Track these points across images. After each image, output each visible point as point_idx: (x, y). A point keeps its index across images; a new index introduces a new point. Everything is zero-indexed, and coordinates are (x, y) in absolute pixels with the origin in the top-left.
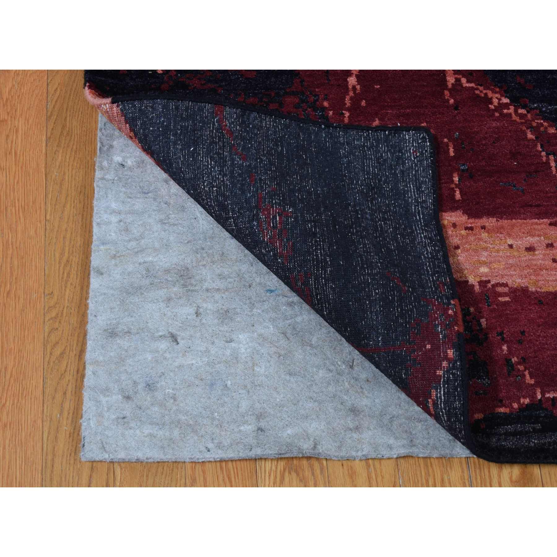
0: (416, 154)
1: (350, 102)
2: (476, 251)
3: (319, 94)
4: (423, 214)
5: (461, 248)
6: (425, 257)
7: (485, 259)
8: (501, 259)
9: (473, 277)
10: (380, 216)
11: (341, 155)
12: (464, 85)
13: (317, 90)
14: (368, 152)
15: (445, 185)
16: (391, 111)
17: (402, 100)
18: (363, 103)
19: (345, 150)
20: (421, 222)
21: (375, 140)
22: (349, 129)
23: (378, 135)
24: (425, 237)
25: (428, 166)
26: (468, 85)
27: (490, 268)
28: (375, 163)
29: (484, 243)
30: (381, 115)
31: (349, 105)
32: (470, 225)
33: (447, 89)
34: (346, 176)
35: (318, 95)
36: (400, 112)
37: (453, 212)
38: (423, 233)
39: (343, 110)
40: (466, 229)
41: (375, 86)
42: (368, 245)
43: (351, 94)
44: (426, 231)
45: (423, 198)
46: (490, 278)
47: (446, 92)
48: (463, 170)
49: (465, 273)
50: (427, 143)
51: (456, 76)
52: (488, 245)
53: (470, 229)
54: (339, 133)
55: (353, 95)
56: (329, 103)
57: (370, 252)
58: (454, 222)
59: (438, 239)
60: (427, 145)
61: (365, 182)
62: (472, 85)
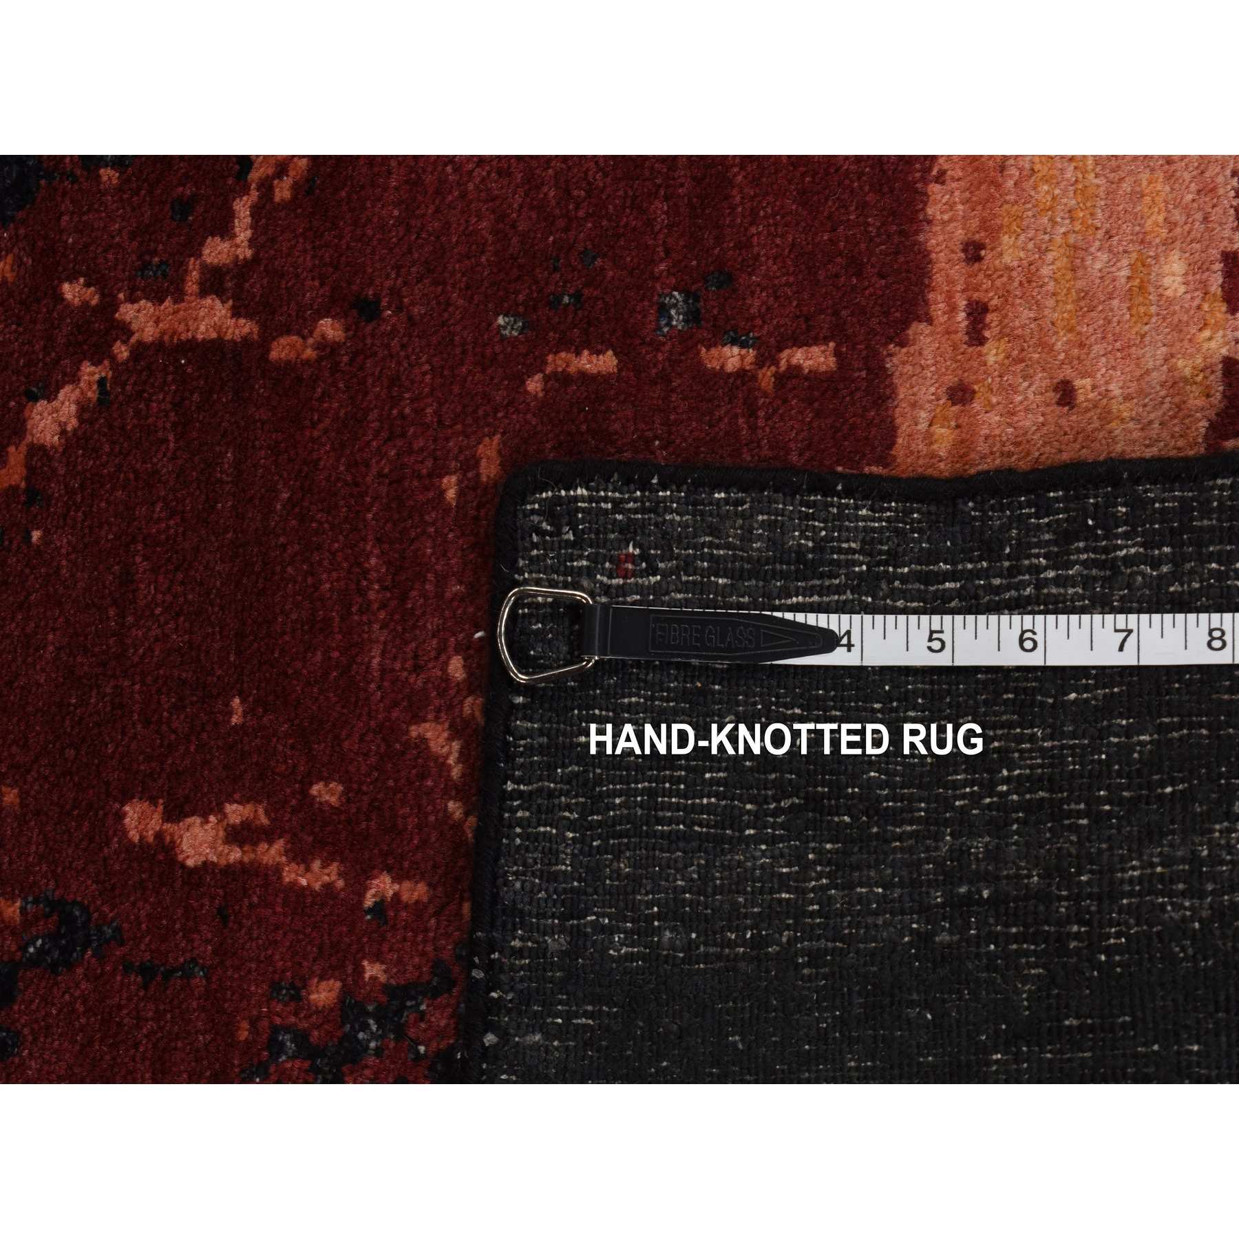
0: (631, 558)
1: (316, 865)
2: (1086, 302)
3: (265, 1023)
4: (932, 556)
5: (1067, 372)
6: (1175, 576)
7: (1125, 262)
8: (1126, 186)
9: (1207, 333)
10: (966, 783)
11: (639, 956)
12: (246, 253)
13: (243, 1035)
14: (614, 807)
15: (761, 414)
16: (376, 651)
17: (316, 587)
18: (327, 793)
19: (610, 930)
20: (977, 574)
21: (551, 767)
22: (496, 898)
23: (530, 750)
24: (1057, 561)
25: (692, 503)
26: (243, 234)
27: (1168, 243)
28: (671, 780)
29: (1050, 257)
30: (395, 704)
31: (334, 867)
32: (962, 315)
33: (265, 344)
34: (758, 943)
35: (275, 1030)
36: (383, 606)
37: (894, 391)
38: (1038, 569)
39: (360, 902)
40: (981, 341)
41: (235, 720)
42: (1153, 865)
43: (272, 853)
44: (1022, 550)
45: (853, 551)
46: (1215, 253)
47: (281, 350)
48: (693, 317)
49: (1188, 372)
50: (576, 499)
51: (191, 287)
52: (1058, 240)
53: (982, 321)
54: (519, 953)
55: (279, 844)
56: (322, 978)
57: (1194, 858)
58: (941, 391)
59: (1065, 499)
60: (590, 499)
61: (781, 839)
62: (242, 208)
